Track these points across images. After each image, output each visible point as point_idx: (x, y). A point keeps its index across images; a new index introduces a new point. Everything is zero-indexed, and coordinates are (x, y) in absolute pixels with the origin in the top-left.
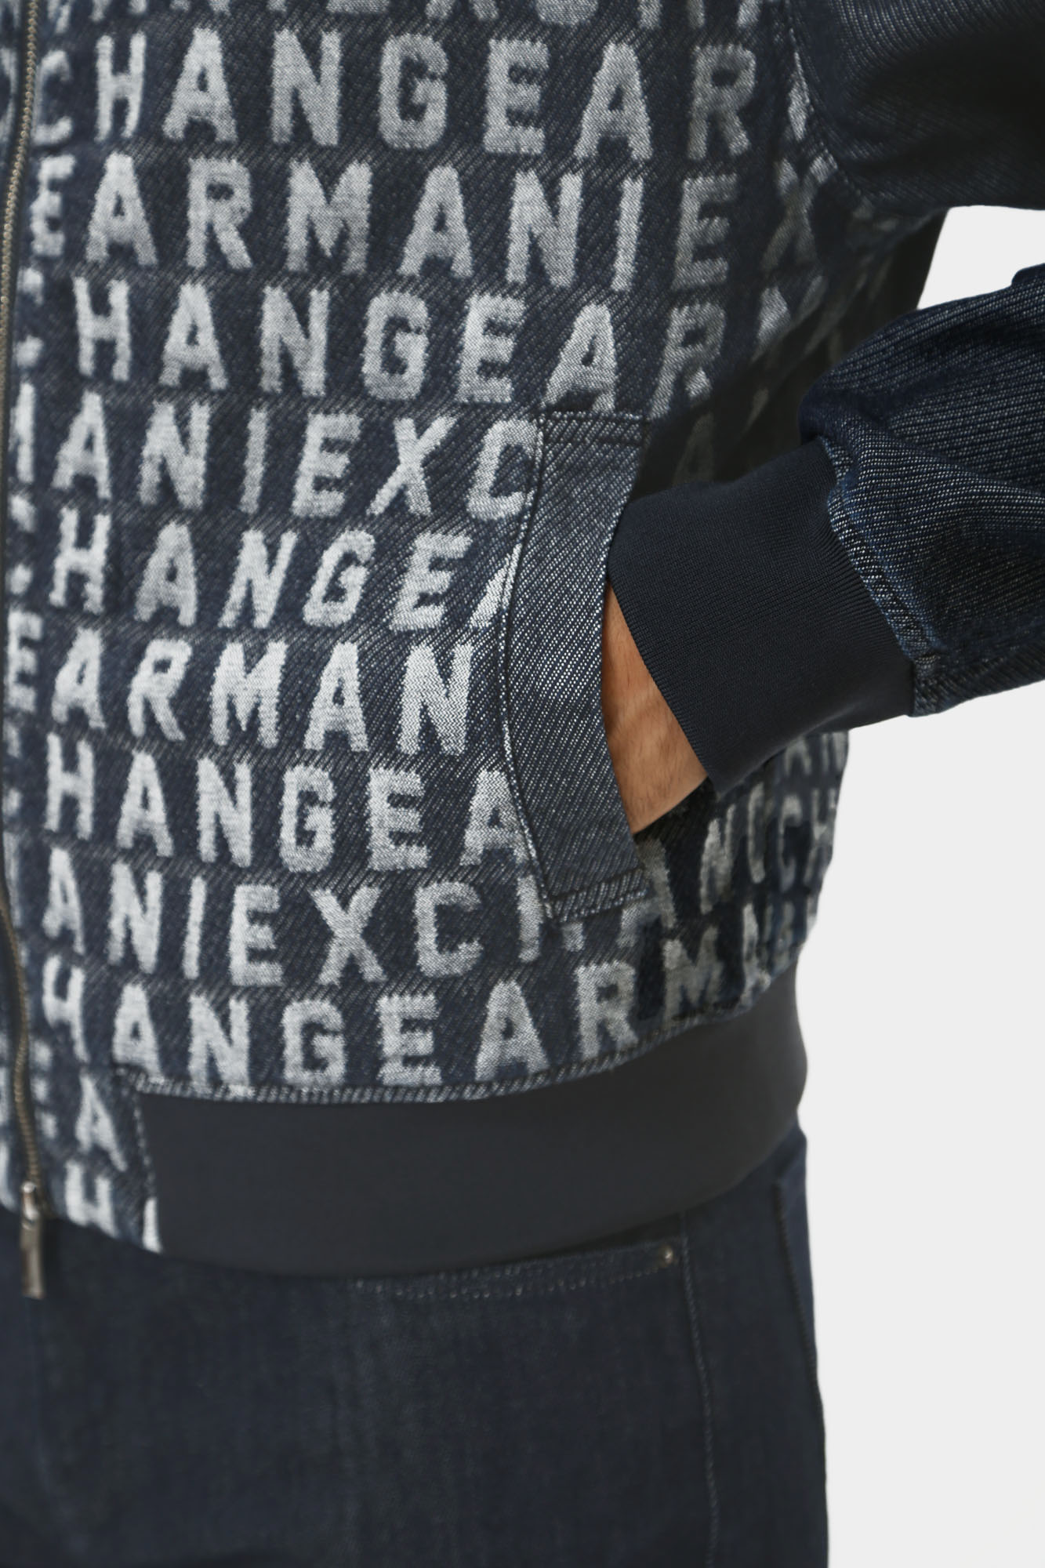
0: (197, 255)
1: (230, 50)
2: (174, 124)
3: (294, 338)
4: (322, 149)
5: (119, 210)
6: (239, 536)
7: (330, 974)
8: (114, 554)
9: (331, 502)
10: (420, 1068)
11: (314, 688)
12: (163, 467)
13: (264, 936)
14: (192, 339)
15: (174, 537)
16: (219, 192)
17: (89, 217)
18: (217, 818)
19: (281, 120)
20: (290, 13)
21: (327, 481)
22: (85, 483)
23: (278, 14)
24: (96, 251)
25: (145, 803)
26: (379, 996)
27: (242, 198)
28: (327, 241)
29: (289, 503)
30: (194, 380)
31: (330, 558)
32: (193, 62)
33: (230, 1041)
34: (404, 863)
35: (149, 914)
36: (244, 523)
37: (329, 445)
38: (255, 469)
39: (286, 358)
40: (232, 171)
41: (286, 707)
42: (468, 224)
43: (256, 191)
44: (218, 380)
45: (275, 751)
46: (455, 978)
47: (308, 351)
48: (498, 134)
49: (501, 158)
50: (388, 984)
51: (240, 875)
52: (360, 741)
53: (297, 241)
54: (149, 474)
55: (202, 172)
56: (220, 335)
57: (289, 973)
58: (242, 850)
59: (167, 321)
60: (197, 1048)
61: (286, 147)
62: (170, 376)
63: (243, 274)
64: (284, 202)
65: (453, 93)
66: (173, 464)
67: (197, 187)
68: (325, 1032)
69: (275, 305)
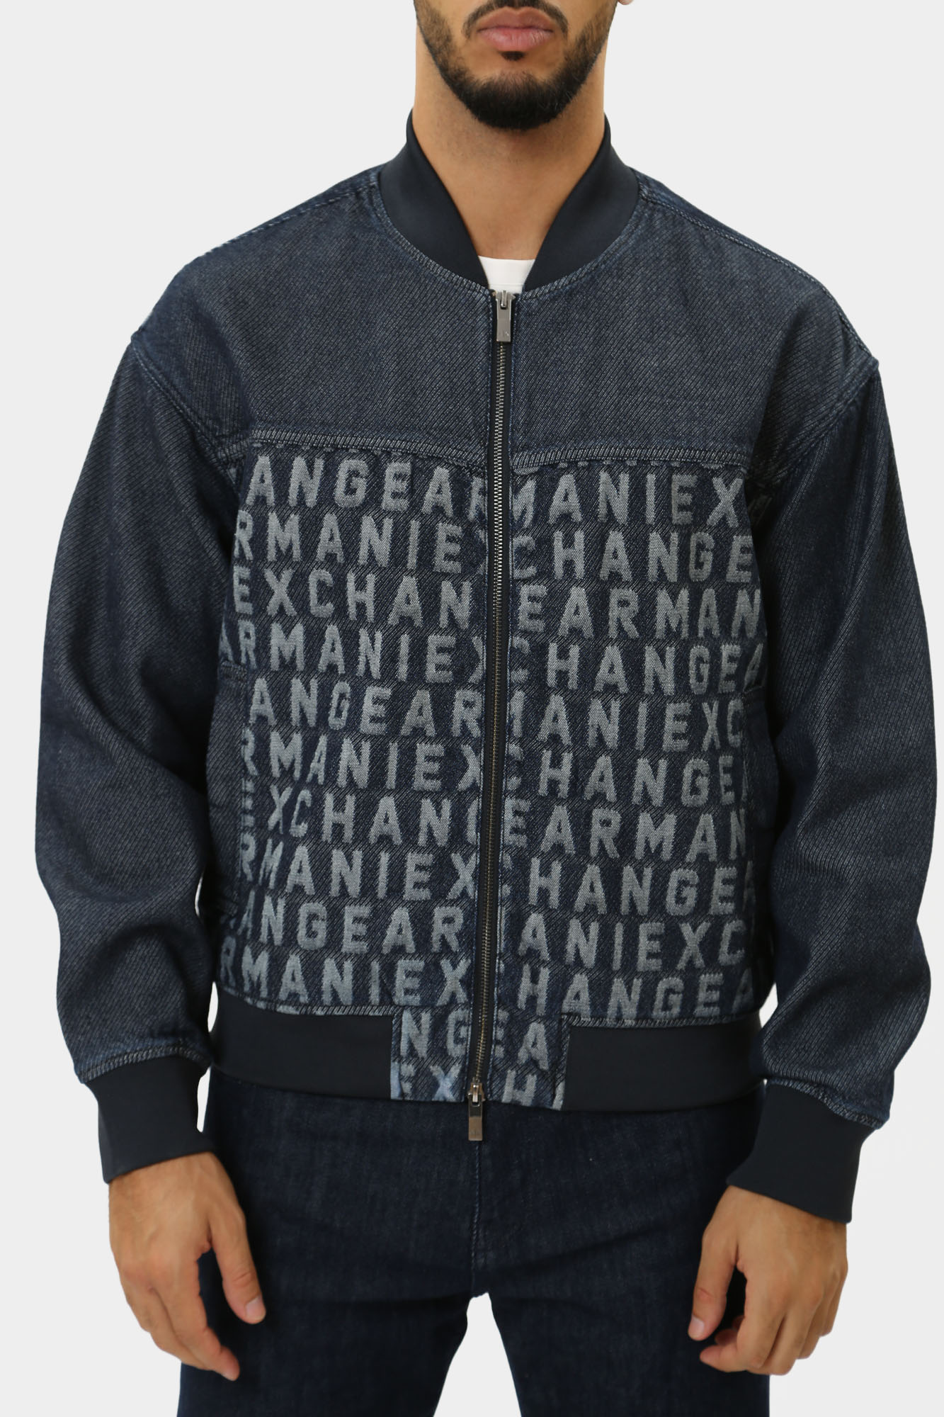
0: (613, 633)
1: (628, 540)
2: (604, 574)
3: (659, 669)
4: (671, 584)
5: (577, 612)
6: (635, 761)
7: (681, 965)
8: (575, 770)
9: (682, 744)
10: (712, 1008)
11: (692, 834)
12: (599, 729)
13: (656, 946)
14: (611, 670)
15: (604, 762)
16: (623, 603)
17: (561, 615)
18: (631, 893)
19: (652, 571)
20: (656, 525)
21: (679, 735)
22: (555, 738)
23: (651, 525)
24: (563, 630)
25: (592, 889)
26: (701, 975)
27: (634, 606)
28: (674, 625)
29: (661, 746)
30: (611, 689)
31: (687, 772)
32: (610, 546)
33: (630, 999)
34: (723, 912)
35: (590, 943)
36: (638, 755)
37: (677, 718)
38: (642, 729)
39: (656, 678)
40: (630, 594)
41: (677, 844)
42: (718, 613)
43: (641, 603)
44: (623, 689)
45: (668, 862)
46: (731, 966)
47: (666, 674)
48: (733, 574)
49: (732, 584)
50: (705, 969)
51: (642, 919)
52: (713, 858)
53: (660, 626)
54: (592, 734)
55: (616, 595)
56: (625, 669)
57: (665, 964)
58: (643, 907)
59: (599, 663)
60: (613, 1002)
61: (655, 583)
62: (599, 687)
63: (635, 641)
64: (654, 608)
65: (715, 557)
66: (603, 729)
67: (613, 601)
68: (674, 993)
69: (650, 655)
